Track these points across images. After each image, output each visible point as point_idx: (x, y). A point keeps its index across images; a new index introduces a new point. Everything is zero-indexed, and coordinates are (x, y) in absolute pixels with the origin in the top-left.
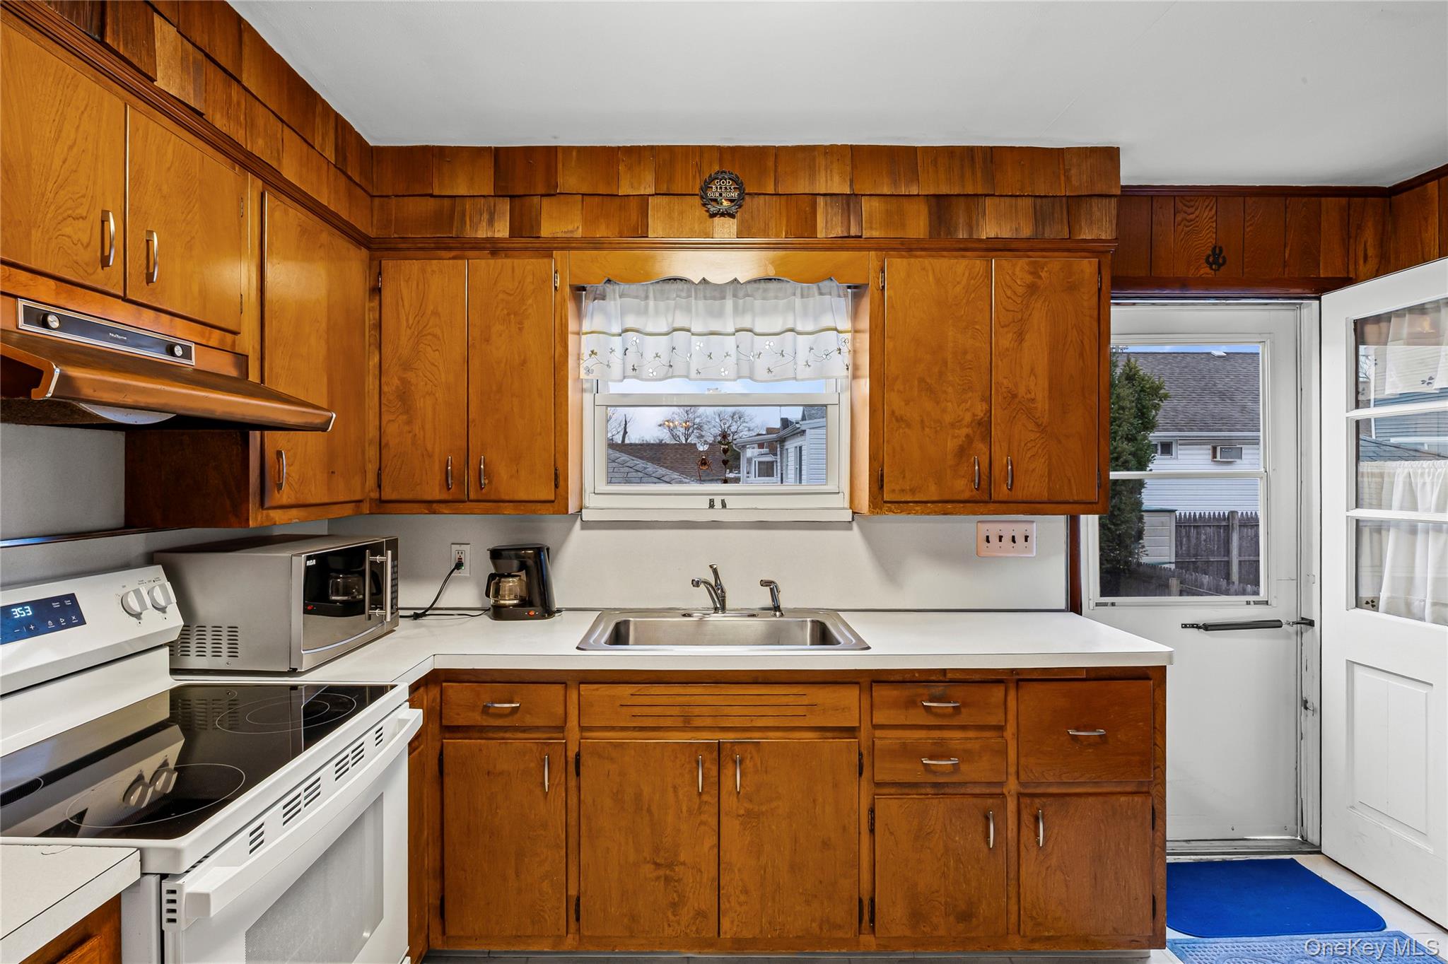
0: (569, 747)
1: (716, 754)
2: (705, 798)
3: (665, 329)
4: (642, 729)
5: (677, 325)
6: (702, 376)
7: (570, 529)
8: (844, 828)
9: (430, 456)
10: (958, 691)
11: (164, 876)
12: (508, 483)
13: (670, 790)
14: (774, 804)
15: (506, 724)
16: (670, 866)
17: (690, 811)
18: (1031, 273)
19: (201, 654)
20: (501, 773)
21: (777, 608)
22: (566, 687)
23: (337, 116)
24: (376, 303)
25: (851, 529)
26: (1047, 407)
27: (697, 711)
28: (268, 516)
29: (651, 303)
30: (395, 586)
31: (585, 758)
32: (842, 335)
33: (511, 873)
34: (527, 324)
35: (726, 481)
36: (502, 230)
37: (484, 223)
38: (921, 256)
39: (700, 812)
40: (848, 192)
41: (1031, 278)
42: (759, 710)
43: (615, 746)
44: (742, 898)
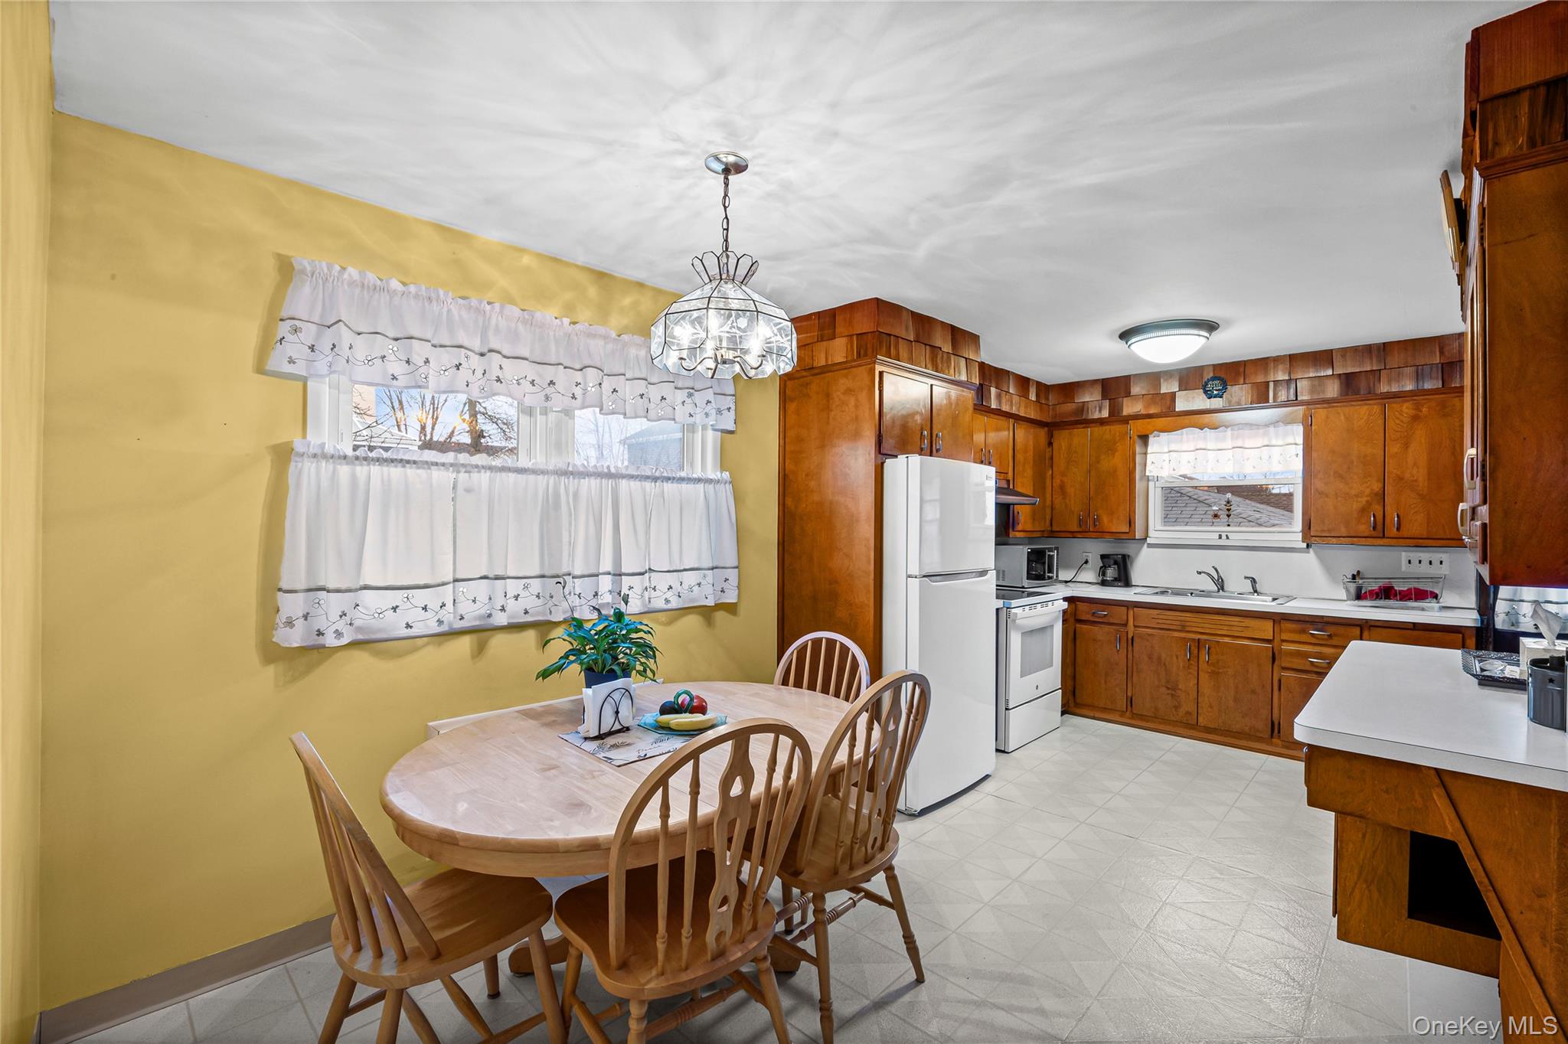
0: (1129, 633)
1: (1197, 644)
2: (1192, 662)
3: (1193, 449)
4: (1162, 629)
5: (1198, 447)
7: (1141, 548)
8: (1263, 686)
9: (1073, 512)
10: (1332, 629)
11: (1008, 608)
12: (1107, 523)
13: (1175, 657)
14: (1225, 670)
15: (1102, 621)
16: (1174, 690)
17: (1184, 667)
18: (1415, 409)
20: (1100, 641)
21: (1256, 591)
22: (1128, 609)
23: (1037, 382)
24: (1051, 450)
25: (1309, 552)
26: (1426, 484)
27: (1188, 624)
28: (1019, 535)
30: (1057, 570)
31: (1135, 639)
32: (1298, 447)
33: (1103, 682)
34: (1117, 454)
35: (1229, 525)
36: (1105, 414)
37: (1097, 412)
38: (1337, 406)
39: (1189, 668)
40: (1287, 378)
41: (1414, 411)
42: (1221, 627)
43: (1149, 635)
44: (1210, 709)
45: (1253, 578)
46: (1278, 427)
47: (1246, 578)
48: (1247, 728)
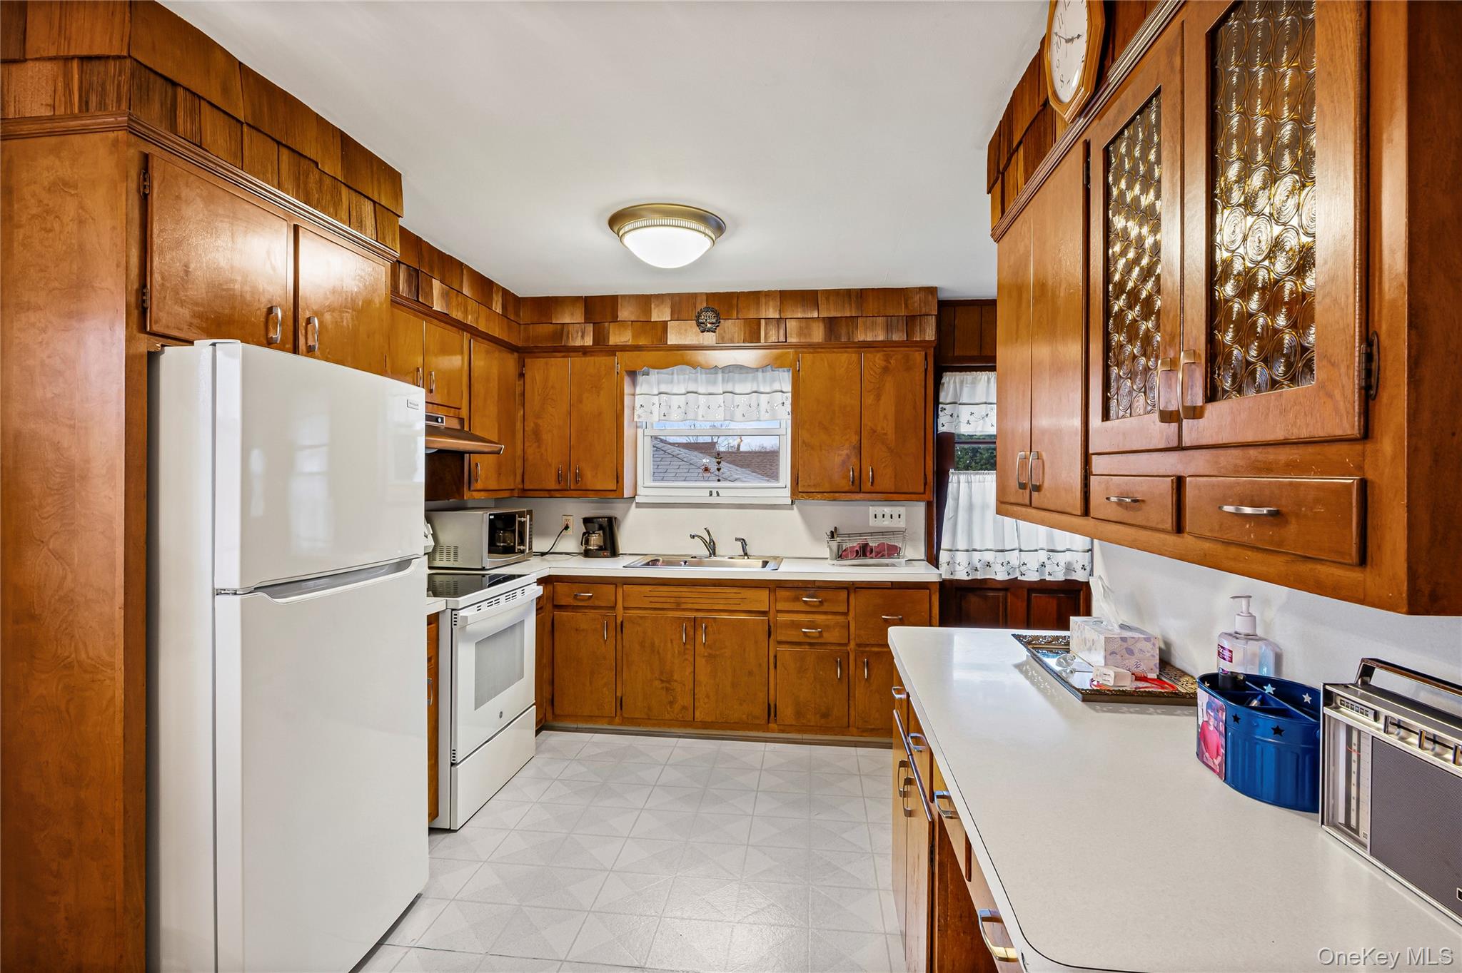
0: (618, 618)
1: (693, 623)
2: (688, 646)
3: (683, 392)
4: (655, 609)
5: (690, 389)
6: (705, 419)
7: (629, 508)
8: (760, 665)
9: (550, 465)
10: (823, 594)
11: (453, 610)
12: (591, 479)
13: (669, 641)
14: (723, 651)
15: (586, 605)
16: (668, 682)
17: (679, 653)
18: (885, 361)
19: (441, 560)
20: (583, 630)
21: (746, 554)
22: (616, 586)
23: (503, 289)
24: (522, 382)
25: (793, 509)
26: (894, 437)
27: (683, 600)
28: (472, 495)
29: (675, 376)
30: (530, 539)
31: (625, 624)
32: (785, 395)
33: (588, 684)
34: (602, 392)
35: (719, 480)
36: (589, 341)
37: (579, 338)
38: (821, 352)
39: (685, 654)
40: (778, 317)
41: (885, 363)
42: (716, 601)
43: (641, 617)
44: (706, 700)
45: (743, 540)
46: (766, 372)
47: (737, 539)
48: (744, 716)
